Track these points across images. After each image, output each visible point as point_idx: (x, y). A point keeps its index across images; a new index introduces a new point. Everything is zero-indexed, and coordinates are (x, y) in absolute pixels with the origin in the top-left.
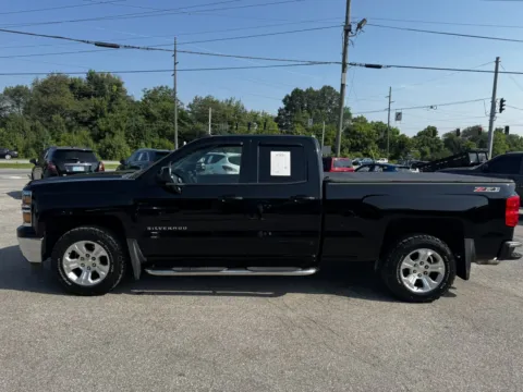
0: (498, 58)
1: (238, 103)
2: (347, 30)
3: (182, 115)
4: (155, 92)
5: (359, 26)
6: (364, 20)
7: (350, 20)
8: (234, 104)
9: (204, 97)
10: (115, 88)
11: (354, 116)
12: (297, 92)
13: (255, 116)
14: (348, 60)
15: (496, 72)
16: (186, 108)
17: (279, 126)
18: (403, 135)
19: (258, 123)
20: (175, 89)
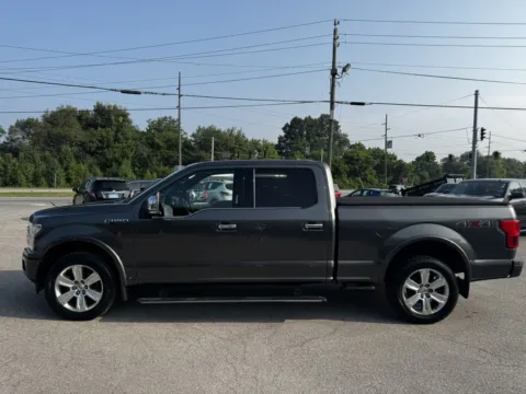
0: (477, 92)
1: (239, 132)
2: (334, 73)
3: (187, 144)
4: (160, 122)
5: (344, 70)
6: (348, 65)
7: (337, 65)
8: (235, 133)
9: (206, 127)
10: (121, 119)
11: (351, 143)
12: (296, 121)
13: (255, 143)
14: (336, 99)
15: (476, 108)
16: (189, 138)
17: (280, 153)
18: (400, 161)
19: (259, 151)
20: (179, 120)
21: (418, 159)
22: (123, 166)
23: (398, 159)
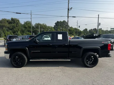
0: (99, 15)
1: (45, 24)
2: (68, 10)
3: (33, 27)
4: (27, 22)
5: (71, 9)
6: (72, 8)
7: (69, 8)
8: (44, 24)
9: (38, 23)
10: (17, 21)
11: (70, 27)
12: (58, 22)
13: (49, 27)
14: (69, 16)
15: (98, 18)
16: (34, 26)
17: (54, 29)
18: (80, 31)
19: (50, 28)
20: (31, 21)
21: (84, 30)
22: (18, 32)
23: (80, 30)
